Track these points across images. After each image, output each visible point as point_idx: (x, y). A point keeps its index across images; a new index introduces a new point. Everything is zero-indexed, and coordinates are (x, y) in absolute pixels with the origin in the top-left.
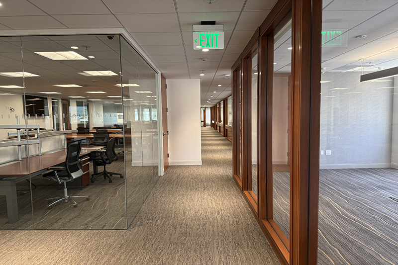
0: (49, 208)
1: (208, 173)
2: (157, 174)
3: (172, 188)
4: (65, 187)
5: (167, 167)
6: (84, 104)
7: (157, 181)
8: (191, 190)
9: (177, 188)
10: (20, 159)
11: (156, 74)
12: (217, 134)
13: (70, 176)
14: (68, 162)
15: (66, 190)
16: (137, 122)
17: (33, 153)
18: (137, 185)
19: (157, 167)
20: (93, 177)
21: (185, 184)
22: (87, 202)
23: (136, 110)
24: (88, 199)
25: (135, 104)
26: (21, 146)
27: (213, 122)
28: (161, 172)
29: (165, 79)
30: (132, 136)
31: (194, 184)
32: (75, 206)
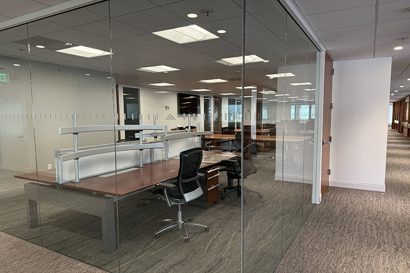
0: (156, 237)
1: (399, 210)
2: (310, 199)
3: (333, 233)
4: (180, 210)
5: (325, 189)
6: (236, 102)
7: (309, 212)
8: (369, 245)
9: (342, 235)
10: (141, 166)
11: (318, 53)
12: (404, 139)
13: (183, 198)
14: (180, 178)
15: (180, 213)
16: (294, 121)
17: (160, 158)
18: (277, 216)
19: (310, 187)
20: (225, 191)
21: (357, 229)
22: (205, 233)
23: (293, 107)
24: (206, 230)
25: (293, 100)
26: (142, 150)
27: (396, 122)
28: (317, 197)
29: (332, 61)
30: (277, 140)
31: (375, 232)
32: (186, 241)
